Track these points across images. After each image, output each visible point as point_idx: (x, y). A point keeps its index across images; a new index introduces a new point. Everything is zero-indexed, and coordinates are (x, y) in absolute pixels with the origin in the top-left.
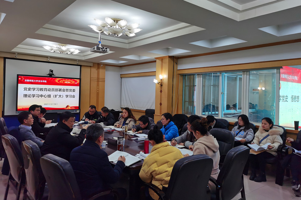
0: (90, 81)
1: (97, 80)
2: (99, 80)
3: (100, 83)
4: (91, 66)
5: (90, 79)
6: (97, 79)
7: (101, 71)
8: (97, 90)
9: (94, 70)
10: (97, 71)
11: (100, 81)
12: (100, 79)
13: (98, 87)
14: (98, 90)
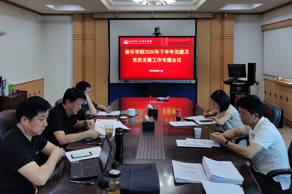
0: (211, 39)
1: (220, 38)
2: (223, 38)
3: (226, 41)
4: (210, 19)
5: (211, 37)
6: (220, 35)
7: (227, 23)
8: (221, 52)
9: (216, 24)
10: (220, 25)
11: (225, 38)
12: (225, 35)
13: (222, 47)
14: (223, 52)
